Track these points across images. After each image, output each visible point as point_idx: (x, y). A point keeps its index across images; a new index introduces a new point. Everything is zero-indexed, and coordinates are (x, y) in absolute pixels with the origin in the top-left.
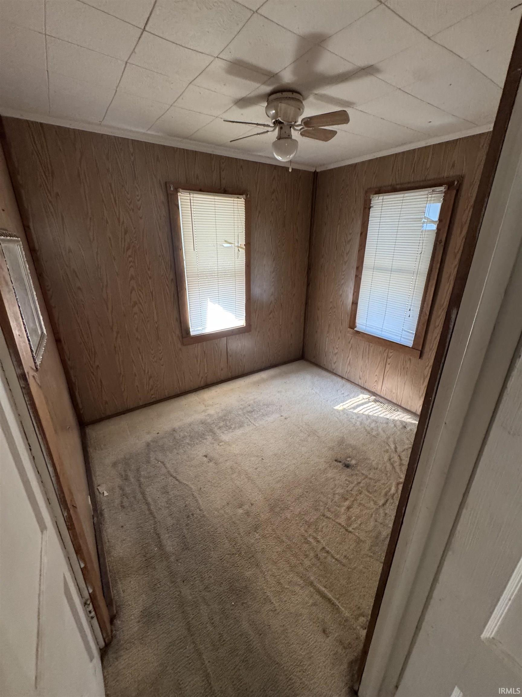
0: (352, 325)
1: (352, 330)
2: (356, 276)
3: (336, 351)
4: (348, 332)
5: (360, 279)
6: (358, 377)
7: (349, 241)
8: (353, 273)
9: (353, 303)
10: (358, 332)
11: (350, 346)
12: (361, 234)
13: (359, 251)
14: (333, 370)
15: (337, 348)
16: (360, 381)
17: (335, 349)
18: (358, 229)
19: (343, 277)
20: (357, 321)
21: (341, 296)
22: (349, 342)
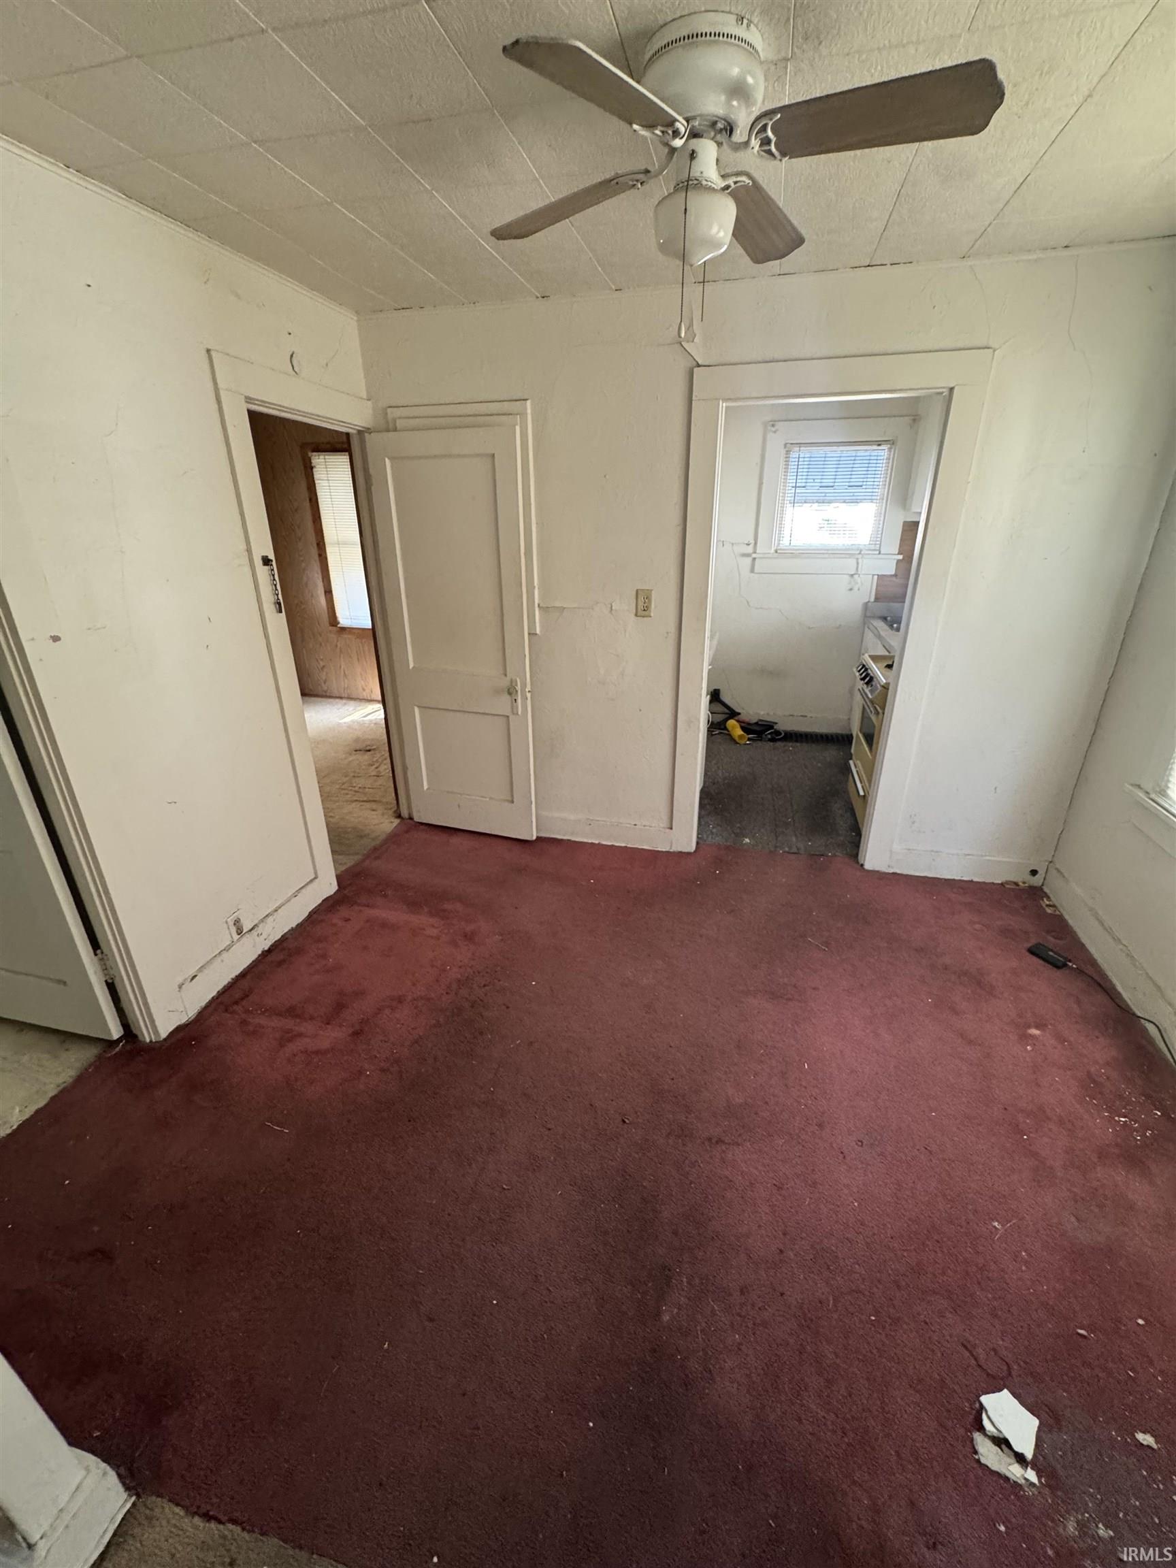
0: (333, 620)
1: (334, 628)
2: (320, 555)
3: (322, 664)
4: (330, 631)
5: (326, 558)
6: (361, 689)
7: (296, 510)
8: (314, 551)
9: (325, 592)
10: (343, 629)
11: (338, 650)
12: (310, 500)
13: (314, 522)
14: (326, 692)
15: (322, 660)
16: (364, 693)
17: (321, 663)
18: (305, 494)
19: (302, 559)
20: (338, 614)
21: (306, 584)
22: (337, 646)
